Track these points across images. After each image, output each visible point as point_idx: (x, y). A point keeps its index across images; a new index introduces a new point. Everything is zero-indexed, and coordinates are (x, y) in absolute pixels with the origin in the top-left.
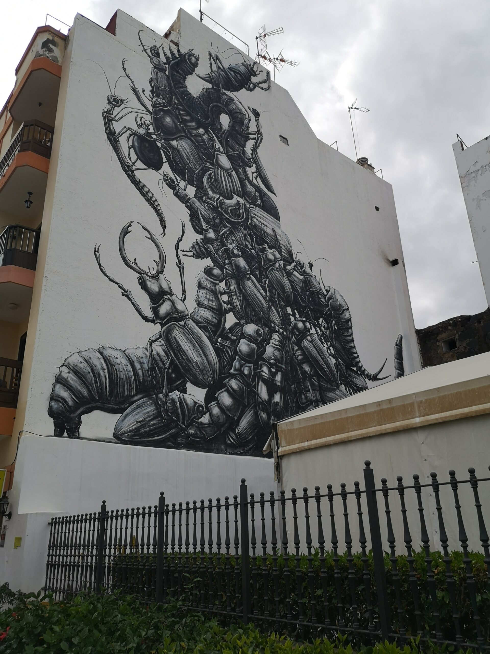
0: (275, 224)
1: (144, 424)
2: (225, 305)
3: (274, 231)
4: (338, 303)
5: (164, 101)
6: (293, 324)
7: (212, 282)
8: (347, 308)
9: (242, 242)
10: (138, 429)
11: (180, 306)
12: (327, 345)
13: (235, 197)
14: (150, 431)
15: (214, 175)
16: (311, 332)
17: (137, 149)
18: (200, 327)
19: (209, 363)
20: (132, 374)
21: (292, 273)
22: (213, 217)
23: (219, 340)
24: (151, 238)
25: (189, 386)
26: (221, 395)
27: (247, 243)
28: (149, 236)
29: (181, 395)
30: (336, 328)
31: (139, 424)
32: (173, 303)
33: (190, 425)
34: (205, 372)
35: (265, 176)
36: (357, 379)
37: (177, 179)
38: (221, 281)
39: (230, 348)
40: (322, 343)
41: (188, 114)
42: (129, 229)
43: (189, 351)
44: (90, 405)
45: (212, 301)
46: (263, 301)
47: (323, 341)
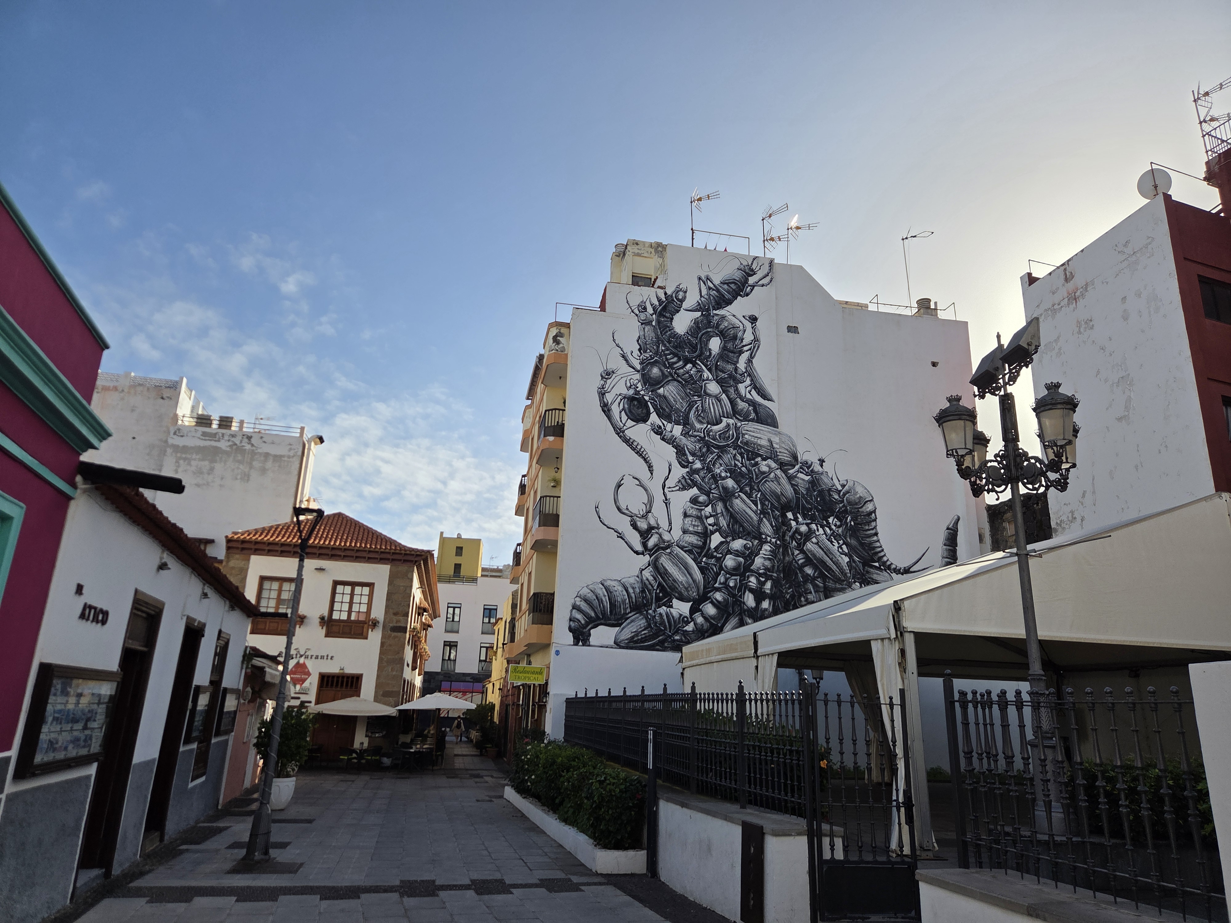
0: (772, 434)
1: (637, 633)
2: (711, 527)
3: (770, 441)
4: (858, 496)
5: (651, 353)
6: (794, 529)
7: (698, 509)
8: (871, 498)
9: (731, 463)
10: (633, 637)
11: (666, 537)
12: (839, 543)
13: (724, 420)
14: (642, 638)
15: (702, 406)
16: (817, 533)
17: (627, 411)
18: (685, 551)
19: (694, 581)
20: (626, 597)
21: (796, 476)
22: (700, 448)
23: (704, 559)
24: (641, 485)
25: (675, 602)
26: (705, 606)
27: (737, 462)
28: (638, 483)
29: (668, 609)
30: (852, 523)
31: (633, 634)
32: (660, 535)
33: (676, 632)
34: (689, 589)
35: (761, 385)
36: (879, 574)
37: (663, 424)
38: (706, 506)
39: (715, 565)
40: (832, 542)
41: (675, 355)
42: (622, 482)
43: (675, 573)
44: (596, 623)
45: (698, 526)
46: (753, 515)
47: (833, 540)
